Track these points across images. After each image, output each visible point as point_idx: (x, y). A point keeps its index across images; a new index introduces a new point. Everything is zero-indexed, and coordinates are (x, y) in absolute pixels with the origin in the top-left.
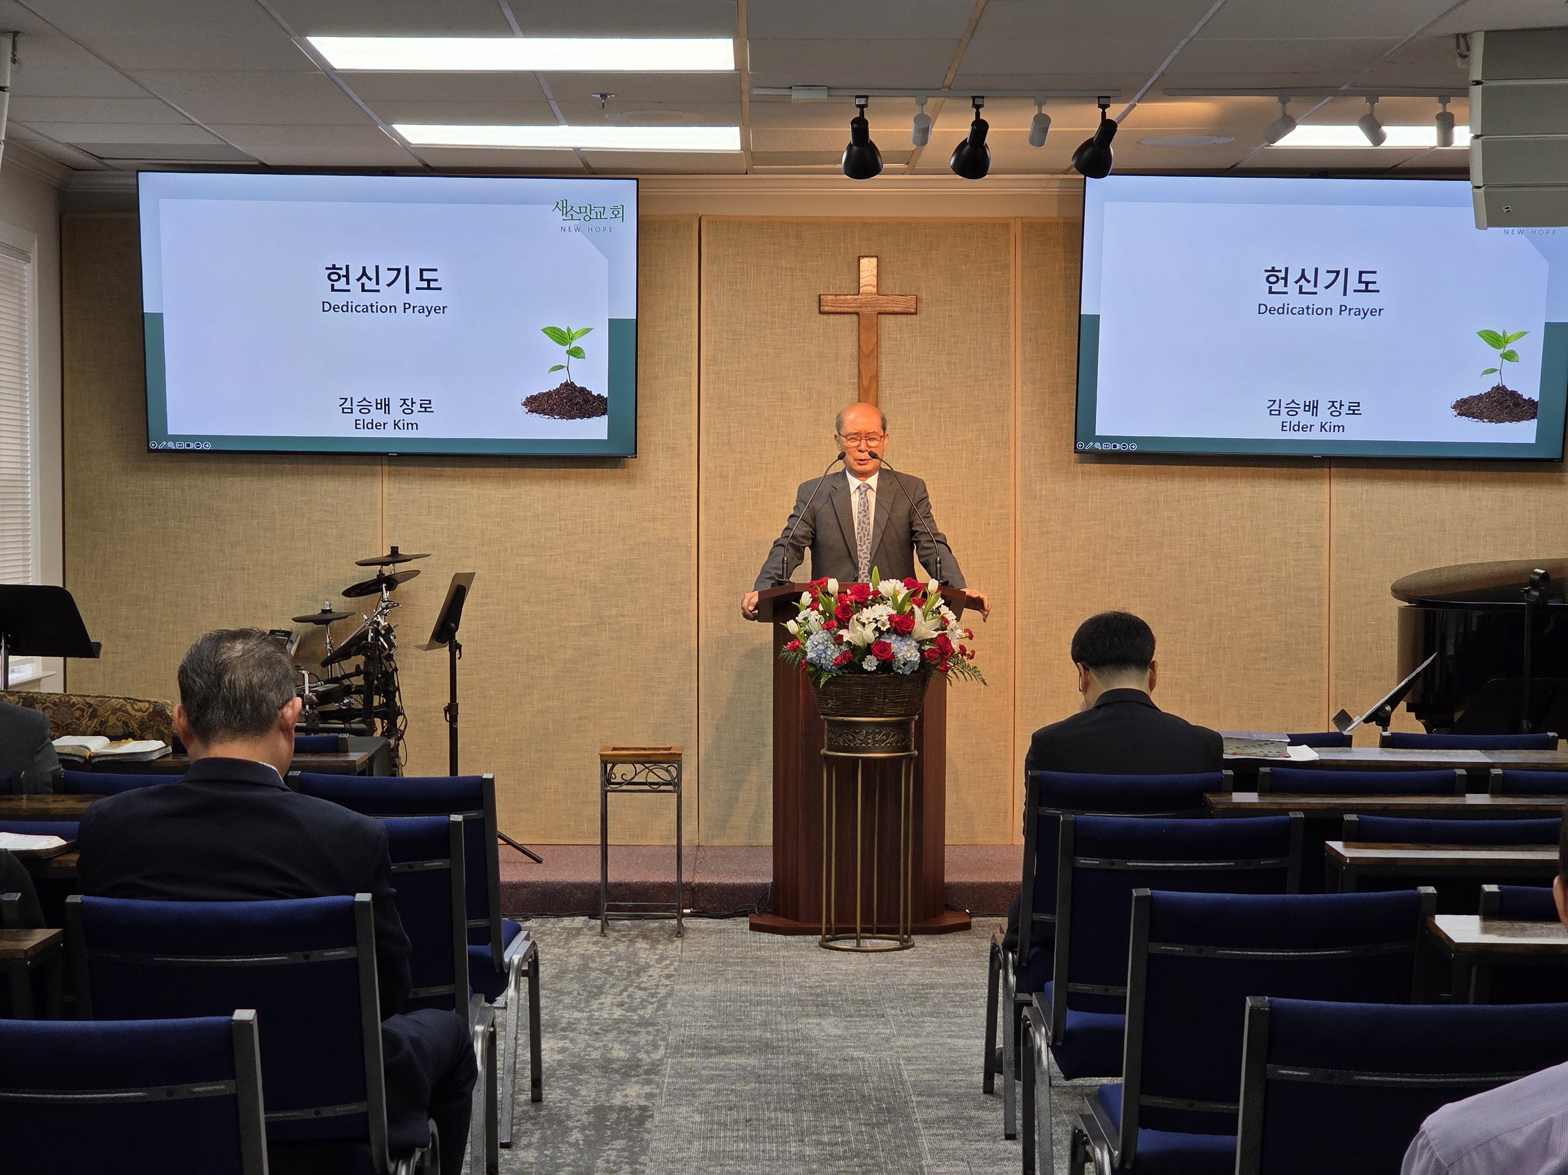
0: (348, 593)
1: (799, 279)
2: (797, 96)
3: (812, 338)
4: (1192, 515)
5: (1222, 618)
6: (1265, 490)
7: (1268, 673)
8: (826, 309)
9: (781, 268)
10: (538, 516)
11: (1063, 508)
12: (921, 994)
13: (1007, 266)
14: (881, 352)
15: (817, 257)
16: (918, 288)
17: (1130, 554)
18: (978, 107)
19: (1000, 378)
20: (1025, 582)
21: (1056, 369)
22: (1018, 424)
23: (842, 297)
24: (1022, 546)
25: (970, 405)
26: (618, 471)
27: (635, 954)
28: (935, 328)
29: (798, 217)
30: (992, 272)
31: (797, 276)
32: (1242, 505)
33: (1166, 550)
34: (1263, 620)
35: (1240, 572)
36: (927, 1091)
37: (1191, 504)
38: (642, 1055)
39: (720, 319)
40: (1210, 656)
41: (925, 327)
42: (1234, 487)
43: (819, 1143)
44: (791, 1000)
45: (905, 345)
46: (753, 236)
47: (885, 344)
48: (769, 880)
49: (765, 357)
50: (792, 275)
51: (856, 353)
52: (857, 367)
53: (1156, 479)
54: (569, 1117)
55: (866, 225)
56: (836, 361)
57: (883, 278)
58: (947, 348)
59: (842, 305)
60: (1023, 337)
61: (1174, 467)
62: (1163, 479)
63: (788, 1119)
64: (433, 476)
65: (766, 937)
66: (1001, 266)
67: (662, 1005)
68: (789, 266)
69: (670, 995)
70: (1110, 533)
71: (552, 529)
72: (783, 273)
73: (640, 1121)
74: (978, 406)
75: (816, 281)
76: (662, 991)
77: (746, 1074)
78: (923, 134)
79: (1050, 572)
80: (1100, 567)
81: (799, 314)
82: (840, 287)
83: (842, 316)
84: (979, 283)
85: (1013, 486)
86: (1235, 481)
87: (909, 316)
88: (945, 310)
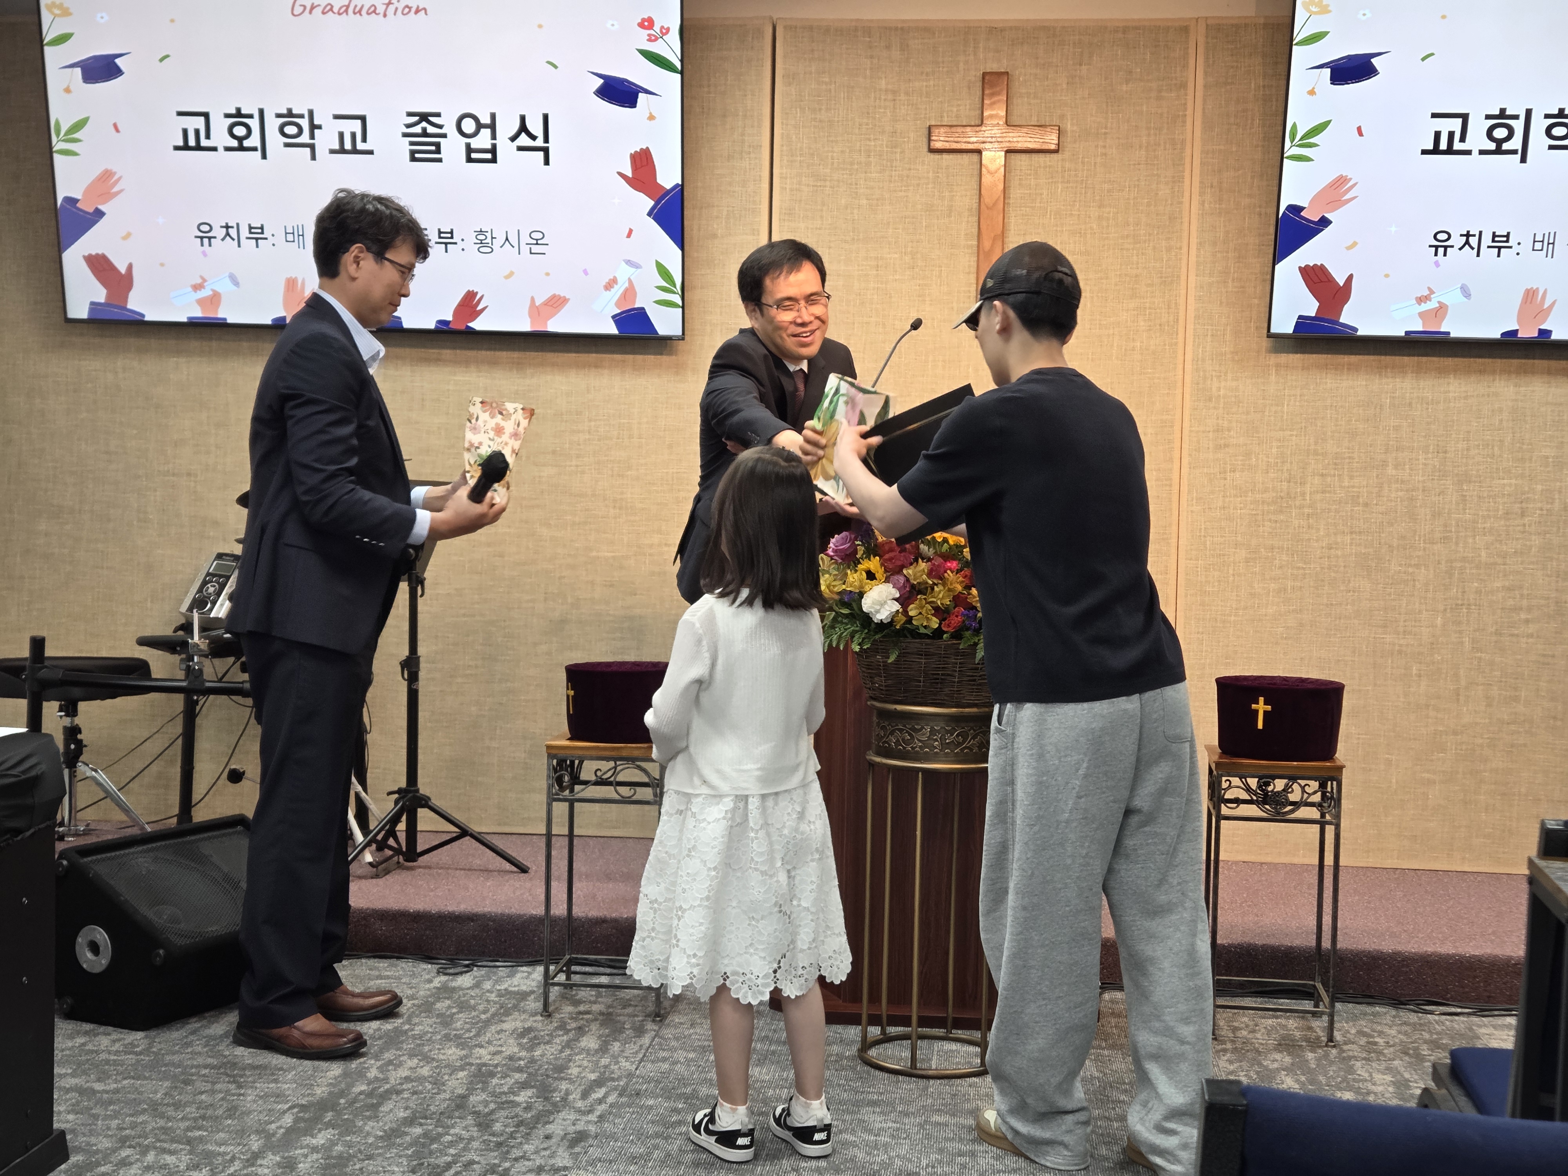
1: (904, 105)
3: (918, 185)
4: (1428, 423)
5: (1467, 565)
6: (1533, 391)
7: (1530, 640)
8: (938, 145)
9: (880, 90)
10: (562, 414)
11: (1248, 413)
13: (1183, 86)
14: (1009, 204)
15: (927, 74)
16: (1062, 117)
17: (1339, 475)
19: (1169, 238)
20: (1192, 512)
21: (1246, 225)
22: (1191, 300)
23: (960, 130)
24: (1190, 463)
25: (1126, 275)
26: (665, 358)
28: (1083, 170)
29: (904, 21)
30: (1164, 94)
31: (900, 100)
32: (1501, 410)
33: (1390, 471)
34: (1524, 568)
35: (1495, 503)
37: (1427, 409)
39: (799, 158)
40: (1448, 615)
41: (1069, 170)
42: (1489, 387)
45: (1041, 194)
46: (844, 46)
47: (1016, 193)
49: (856, 211)
50: (894, 100)
51: (975, 206)
52: (976, 224)
53: (1380, 375)
55: (994, 31)
56: (949, 216)
57: (1015, 101)
58: (1097, 198)
59: (959, 139)
60: (1201, 182)
61: (1406, 359)
62: (1390, 374)
66: (1176, 84)
68: (890, 87)
70: (1312, 447)
71: (579, 432)
72: (883, 97)
74: (1137, 276)
75: (926, 109)
79: (1227, 500)
80: (1296, 493)
81: (902, 152)
82: (957, 117)
83: (958, 156)
84: (1145, 108)
85: (1180, 384)
86: (1491, 378)
87: (1048, 155)
88: (1097, 146)
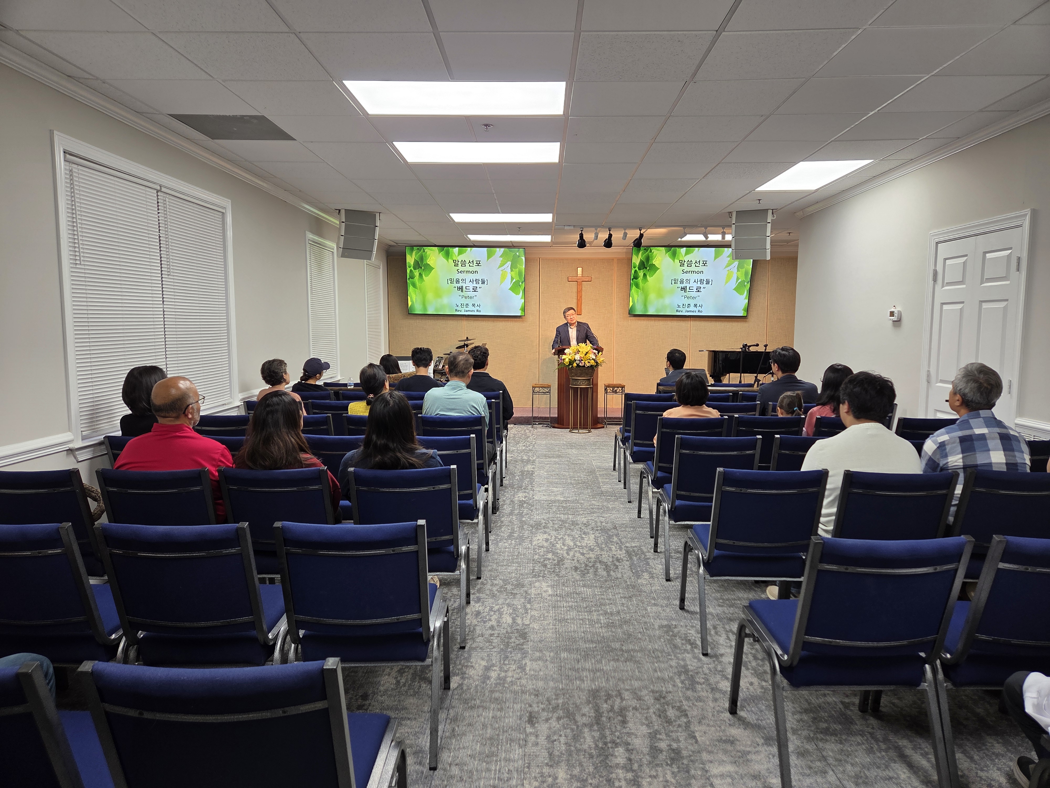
0: (457, 348)
1: (563, 273)
2: (566, 228)
3: (566, 288)
6: (674, 323)
8: (569, 280)
11: (626, 328)
12: (595, 444)
13: (613, 270)
14: (582, 291)
15: (568, 267)
16: (591, 275)
17: (641, 339)
18: (610, 230)
19: (611, 297)
22: (615, 308)
23: (573, 277)
24: (615, 337)
26: (520, 319)
27: (526, 434)
28: (595, 285)
29: (564, 258)
30: (609, 271)
32: (669, 327)
36: (599, 467)
38: (530, 458)
39: (544, 283)
41: (593, 285)
42: (667, 323)
43: (575, 480)
44: (564, 445)
45: (588, 289)
46: (553, 262)
47: (583, 289)
48: (557, 416)
49: (555, 292)
50: (561, 272)
51: (576, 291)
52: (577, 294)
54: (515, 473)
55: (579, 259)
57: (583, 273)
58: (598, 290)
59: (573, 279)
60: (616, 287)
62: (648, 321)
63: (567, 474)
64: (476, 320)
65: (556, 429)
67: (534, 446)
68: (560, 269)
69: (535, 443)
70: (637, 334)
72: (559, 272)
73: (532, 474)
75: (567, 274)
76: (534, 443)
77: (556, 463)
78: (596, 237)
80: (634, 342)
81: (563, 281)
82: (573, 275)
83: (573, 282)
84: (606, 273)
85: (613, 323)
86: (667, 321)
87: (589, 282)
88: (598, 280)
